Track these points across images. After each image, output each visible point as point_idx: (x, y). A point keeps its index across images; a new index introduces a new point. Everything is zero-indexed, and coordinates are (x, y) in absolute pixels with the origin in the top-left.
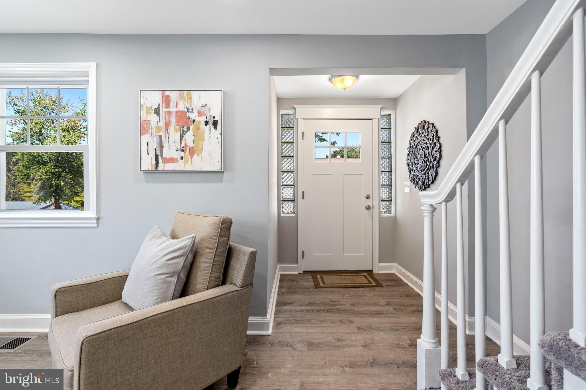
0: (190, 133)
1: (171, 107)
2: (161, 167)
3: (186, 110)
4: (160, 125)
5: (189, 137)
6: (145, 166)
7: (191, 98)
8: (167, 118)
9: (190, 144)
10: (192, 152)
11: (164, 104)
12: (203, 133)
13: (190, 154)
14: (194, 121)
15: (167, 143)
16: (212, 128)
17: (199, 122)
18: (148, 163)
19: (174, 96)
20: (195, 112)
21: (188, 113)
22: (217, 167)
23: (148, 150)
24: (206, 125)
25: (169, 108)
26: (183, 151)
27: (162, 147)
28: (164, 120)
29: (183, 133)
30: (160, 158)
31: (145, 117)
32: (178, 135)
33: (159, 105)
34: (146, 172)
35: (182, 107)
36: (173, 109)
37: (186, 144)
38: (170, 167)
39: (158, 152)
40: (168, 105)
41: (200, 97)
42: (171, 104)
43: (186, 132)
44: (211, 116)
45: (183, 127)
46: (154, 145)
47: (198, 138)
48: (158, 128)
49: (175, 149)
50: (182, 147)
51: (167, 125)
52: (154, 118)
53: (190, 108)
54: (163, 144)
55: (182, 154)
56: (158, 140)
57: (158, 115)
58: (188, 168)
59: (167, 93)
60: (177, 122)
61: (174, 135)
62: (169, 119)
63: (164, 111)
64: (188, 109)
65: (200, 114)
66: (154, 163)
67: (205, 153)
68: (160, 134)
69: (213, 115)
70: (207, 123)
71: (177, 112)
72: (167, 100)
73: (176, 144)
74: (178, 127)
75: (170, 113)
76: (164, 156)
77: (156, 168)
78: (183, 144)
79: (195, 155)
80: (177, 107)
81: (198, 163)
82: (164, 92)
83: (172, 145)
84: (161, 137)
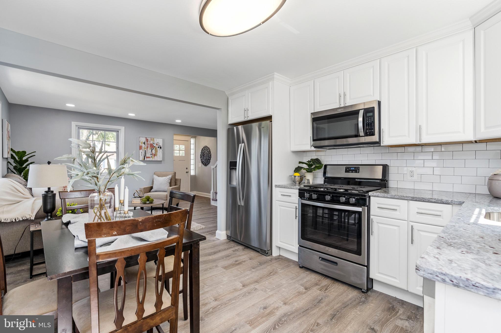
2: (146, 159)
5: (154, 151)
6: (141, 159)
7: (154, 140)
8: (147, 145)
9: (154, 153)
10: (155, 155)
12: (157, 150)
14: (155, 146)
15: (147, 153)
16: (160, 149)
19: (149, 139)
20: (155, 144)
22: (161, 159)
25: (148, 142)
26: (152, 155)
27: (146, 154)
29: (152, 150)
30: (145, 157)
31: (141, 145)
33: (145, 141)
35: (151, 143)
36: (149, 143)
38: (148, 159)
39: (145, 155)
40: (147, 142)
41: (156, 140)
42: (148, 141)
45: (152, 148)
46: (143, 153)
47: (156, 151)
48: (145, 148)
49: (149, 154)
51: (147, 147)
52: (143, 145)
55: (152, 156)
56: (145, 152)
57: (145, 144)
58: (153, 160)
59: (147, 138)
60: (150, 147)
61: (149, 150)
64: (153, 143)
65: (157, 145)
66: (144, 158)
67: (158, 155)
68: (145, 150)
69: (160, 145)
70: (158, 147)
77: (144, 160)
78: (152, 153)
79: (155, 156)
80: (150, 142)
81: (156, 158)
82: (146, 138)
83: (149, 153)
84: (145, 151)
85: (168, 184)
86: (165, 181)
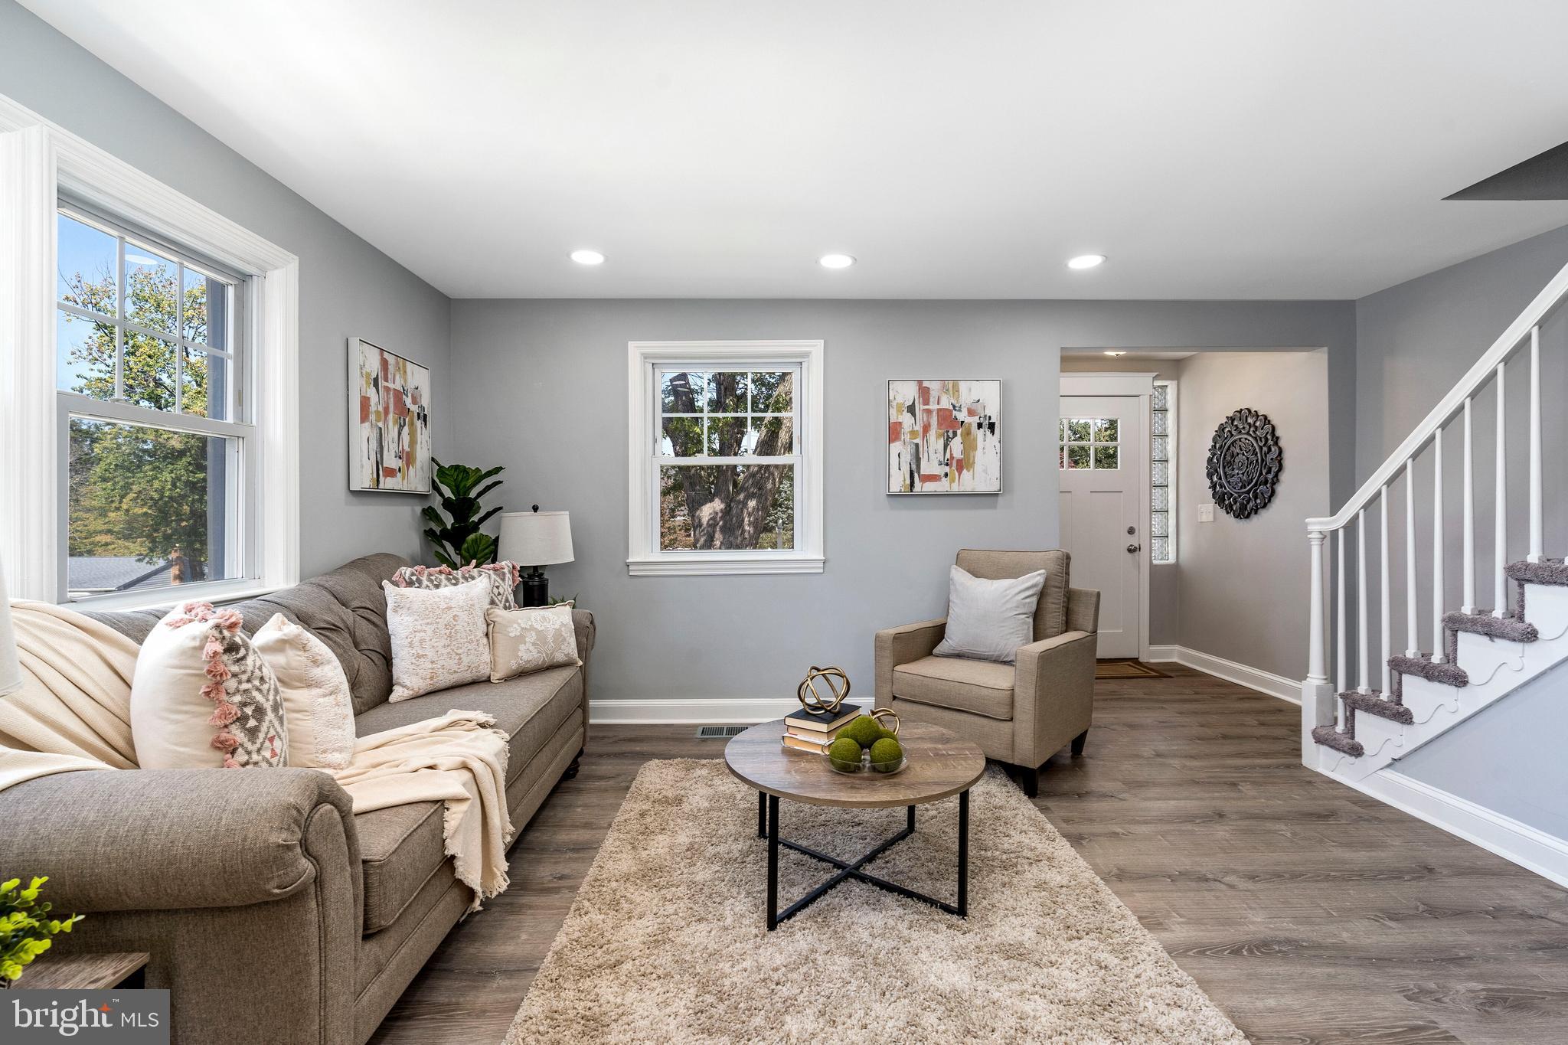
0: (958, 439)
1: (931, 403)
2: (918, 488)
3: (951, 408)
4: (916, 428)
5: (956, 446)
6: (896, 487)
7: (958, 391)
8: (925, 419)
9: (957, 455)
10: (961, 466)
11: (921, 399)
12: (975, 440)
13: (957, 470)
14: (962, 422)
15: (926, 455)
16: (988, 432)
17: (970, 424)
18: (898, 482)
19: (934, 387)
20: (965, 411)
21: (954, 412)
22: (994, 487)
23: (899, 464)
24: (979, 429)
25: (928, 404)
26: (947, 464)
27: (918, 460)
28: (921, 422)
29: (947, 439)
30: (916, 475)
31: (895, 418)
32: (941, 442)
33: (914, 400)
34: (897, 495)
35: (945, 404)
36: (933, 406)
37: (951, 454)
38: (930, 487)
39: (914, 467)
40: (926, 402)
41: (970, 390)
42: (931, 399)
43: (952, 439)
44: (985, 416)
45: (948, 432)
46: (907, 457)
47: (969, 446)
48: (913, 434)
49: (937, 463)
50: (946, 459)
51: (926, 428)
52: (906, 419)
53: (956, 405)
54: (921, 456)
55: (947, 469)
56: (914, 450)
57: (914, 415)
58: (955, 488)
59: (925, 384)
60: (940, 425)
61: (935, 443)
62: (928, 420)
63: (921, 409)
64: (954, 407)
65: (971, 413)
66: (908, 482)
67: (978, 467)
68: (916, 441)
69: (988, 415)
70: (980, 426)
71: (939, 410)
72: (924, 393)
73: (938, 455)
74: (940, 431)
75: (929, 412)
76: (922, 473)
77: (911, 489)
78: (948, 456)
79: (965, 471)
80: (938, 404)
81: (968, 482)
82: (920, 382)
83: (933, 456)
84: (917, 445)
85: (1023, 619)
86: (1009, 606)
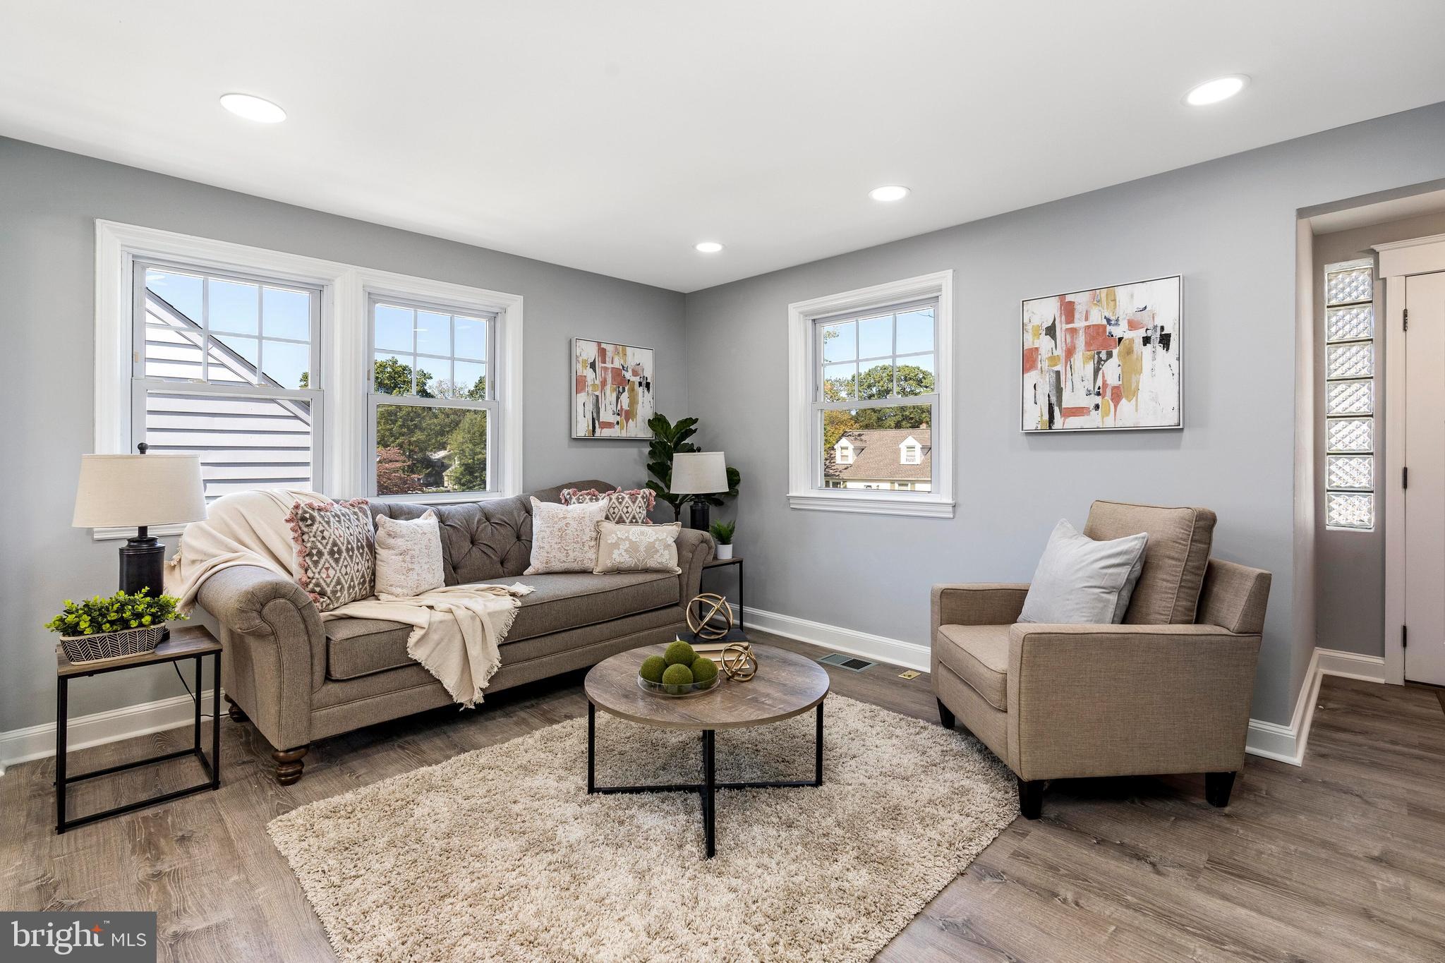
0: (1115, 360)
1: (1076, 320)
2: (1059, 423)
3: (1105, 322)
4: (1056, 353)
5: (1112, 372)
6: (1031, 424)
7: (1115, 300)
8: (1069, 340)
10: (1117, 395)
11: (1063, 317)
12: (1140, 359)
13: (1112, 400)
14: (1120, 339)
15: (1069, 384)
16: (1159, 348)
17: (1132, 341)
18: (1035, 417)
19: (1081, 301)
20: (1124, 325)
21: (1109, 328)
22: (1170, 419)
23: (1035, 397)
24: (1145, 345)
26: (1098, 394)
27: (1059, 390)
28: (1064, 345)
29: (1099, 363)
30: (1056, 409)
31: (1031, 343)
33: (1055, 320)
34: (1029, 434)
35: (1096, 318)
36: (1079, 323)
38: (1074, 423)
39: (1054, 399)
40: (1070, 316)
41: (1132, 296)
42: (1077, 316)
43: (1105, 361)
44: (1155, 327)
45: (1099, 353)
46: (1046, 388)
47: (1131, 367)
48: (1053, 360)
49: (1084, 392)
50: (1096, 388)
51: (1070, 352)
52: (1045, 343)
53: (1112, 318)
54: (1063, 385)
56: (1053, 380)
57: (1054, 337)
58: (1109, 423)
59: (1069, 298)
60: (1088, 345)
61: (1083, 366)
62: (1072, 342)
63: (1064, 328)
64: (1109, 321)
65: (1133, 325)
66: (1046, 417)
67: (1143, 395)
68: (1056, 368)
69: (1159, 325)
70: (1146, 340)
71: (1088, 327)
72: (1069, 310)
73: (1085, 383)
74: (1089, 353)
76: (1064, 405)
77: (1050, 426)
78: (1099, 383)
79: (1124, 401)
81: (1127, 414)
82: (1062, 296)
84: (1058, 373)
85: (1097, 594)
86: (1080, 574)
